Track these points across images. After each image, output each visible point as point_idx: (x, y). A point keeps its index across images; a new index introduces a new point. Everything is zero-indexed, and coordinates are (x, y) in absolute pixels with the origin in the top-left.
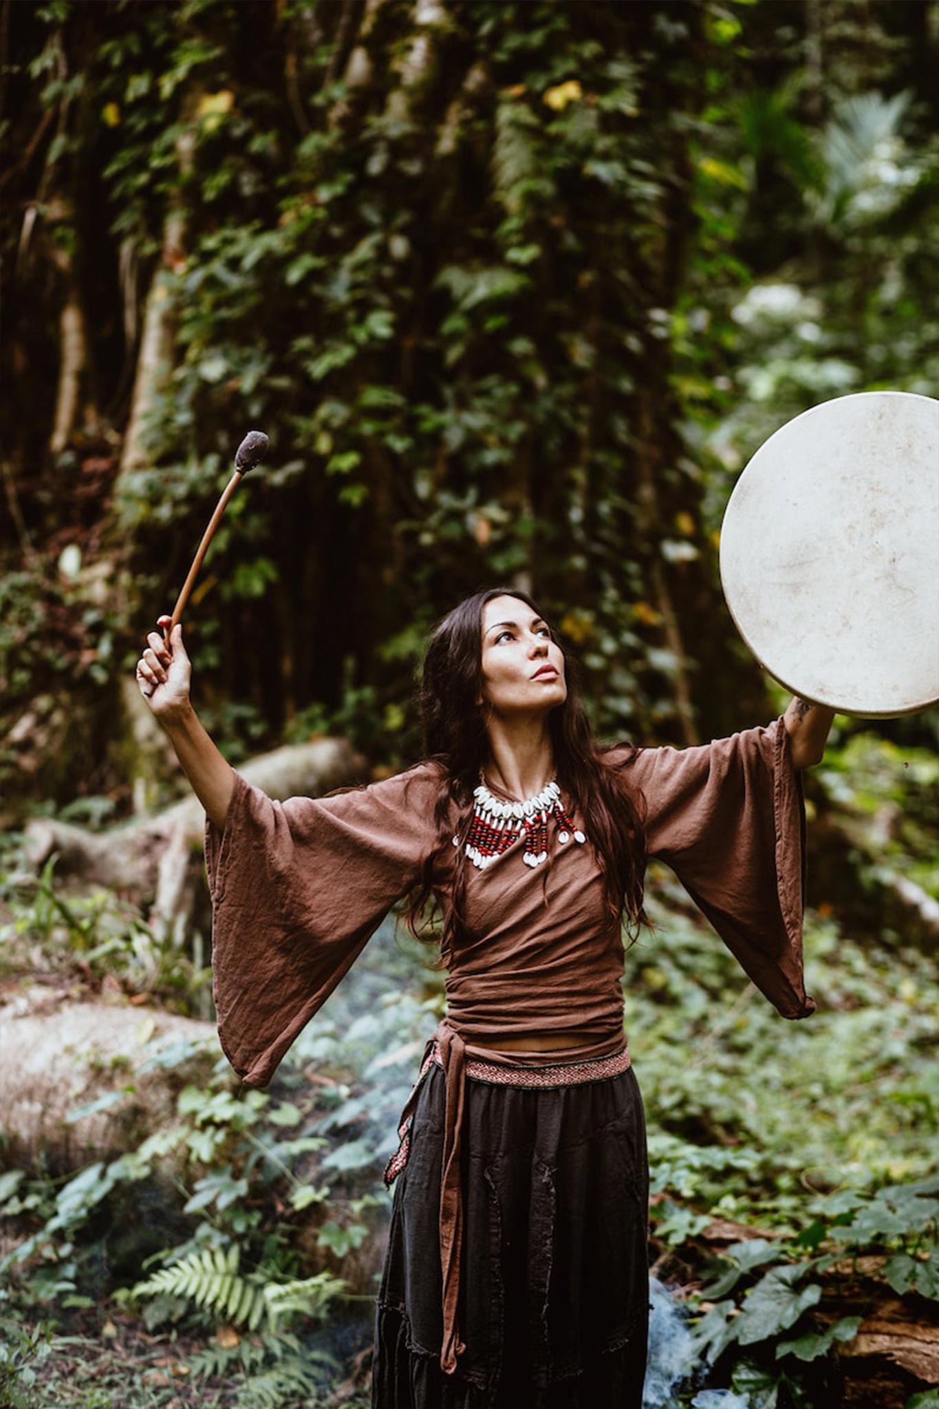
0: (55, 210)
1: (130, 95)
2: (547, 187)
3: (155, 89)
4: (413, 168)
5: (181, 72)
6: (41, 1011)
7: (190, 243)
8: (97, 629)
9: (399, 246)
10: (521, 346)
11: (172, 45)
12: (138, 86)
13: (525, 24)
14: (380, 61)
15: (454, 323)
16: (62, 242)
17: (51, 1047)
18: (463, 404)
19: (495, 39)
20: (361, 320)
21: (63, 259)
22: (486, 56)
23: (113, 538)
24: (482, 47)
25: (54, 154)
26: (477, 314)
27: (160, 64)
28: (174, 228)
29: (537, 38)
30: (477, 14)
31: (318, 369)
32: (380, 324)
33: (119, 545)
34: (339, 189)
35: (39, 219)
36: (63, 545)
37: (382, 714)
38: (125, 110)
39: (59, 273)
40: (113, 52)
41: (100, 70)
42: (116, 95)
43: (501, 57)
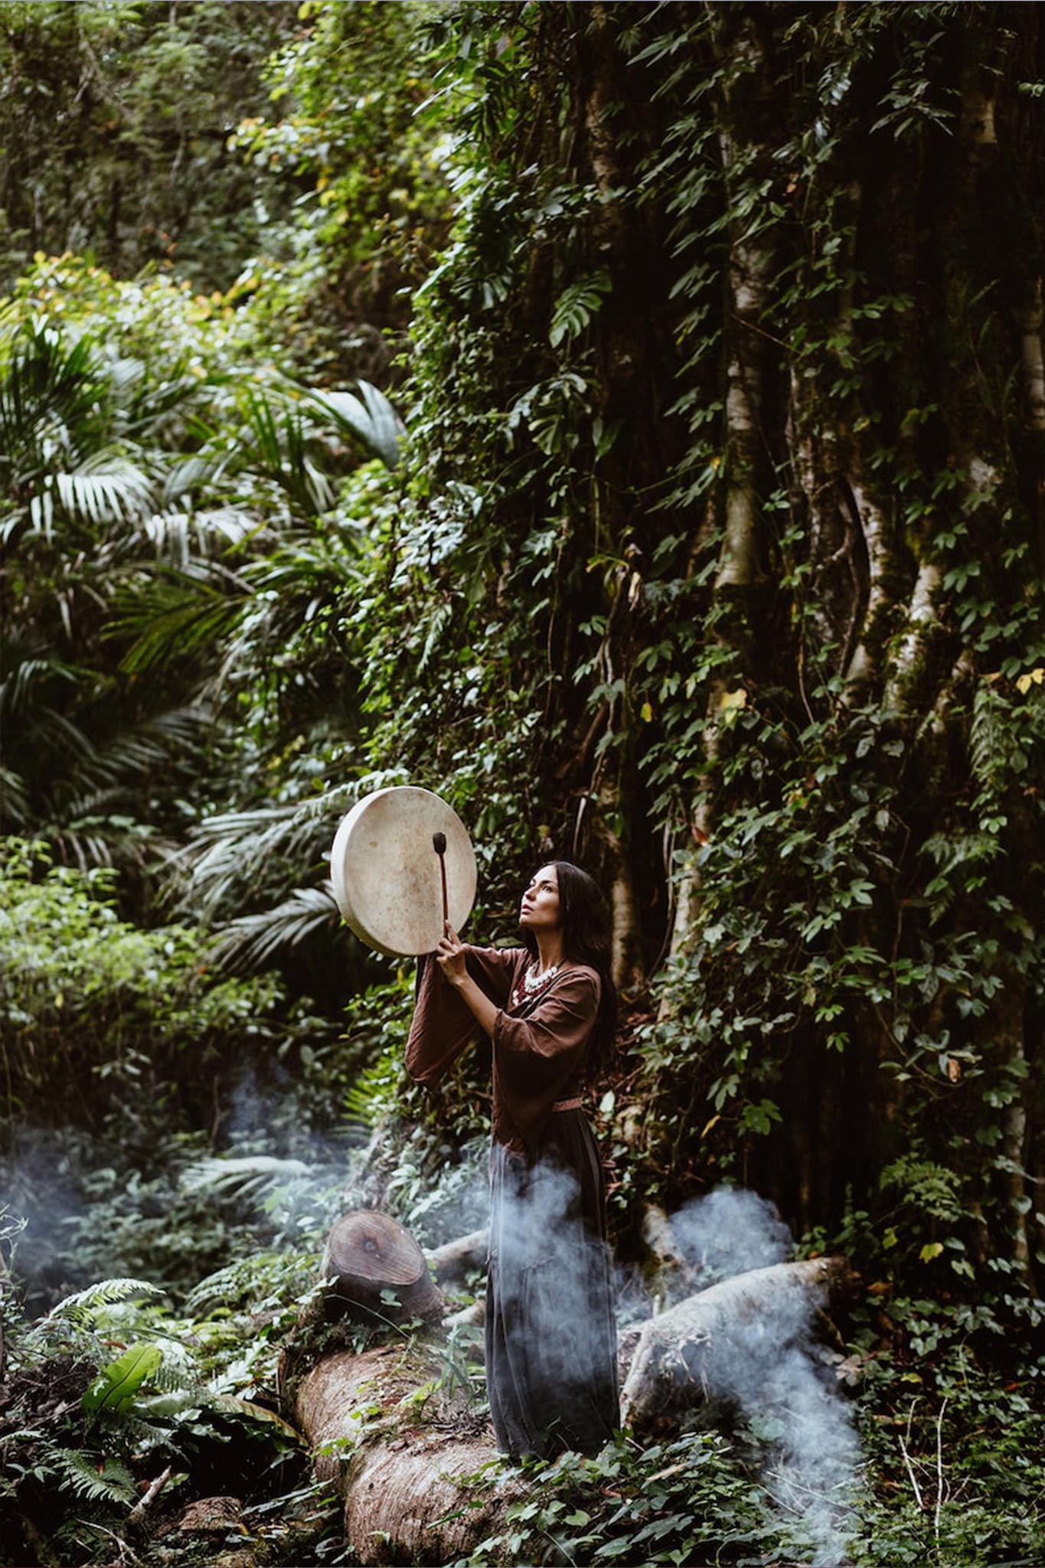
0: (607, 797)
1: (663, 695)
2: (1019, 762)
3: (682, 689)
4: (896, 750)
5: (702, 675)
6: (430, 1449)
7: (713, 821)
8: (622, 1162)
9: (883, 818)
10: (1000, 903)
11: (697, 650)
12: (671, 685)
13: (1003, 619)
14: (878, 655)
15: (937, 885)
16: (611, 824)
17: (432, 1476)
18: (941, 958)
19: (976, 630)
20: (845, 887)
21: (613, 839)
22: (969, 646)
23: (643, 1082)
24: (965, 640)
25: (601, 749)
26: (957, 877)
27: (686, 667)
28: (701, 811)
29: (1010, 629)
30: (960, 612)
31: (810, 932)
32: (862, 894)
33: (648, 1089)
34: (833, 771)
35: (591, 803)
36: (603, 1091)
37: (879, 1234)
38: (659, 710)
39: (609, 851)
40: (648, 657)
41: (641, 673)
42: (653, 697)
43: (981, 647)
